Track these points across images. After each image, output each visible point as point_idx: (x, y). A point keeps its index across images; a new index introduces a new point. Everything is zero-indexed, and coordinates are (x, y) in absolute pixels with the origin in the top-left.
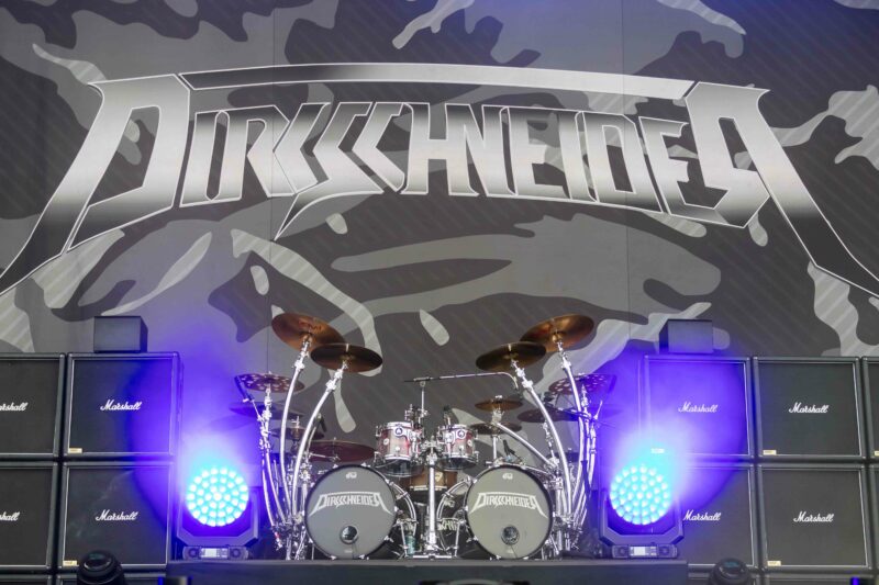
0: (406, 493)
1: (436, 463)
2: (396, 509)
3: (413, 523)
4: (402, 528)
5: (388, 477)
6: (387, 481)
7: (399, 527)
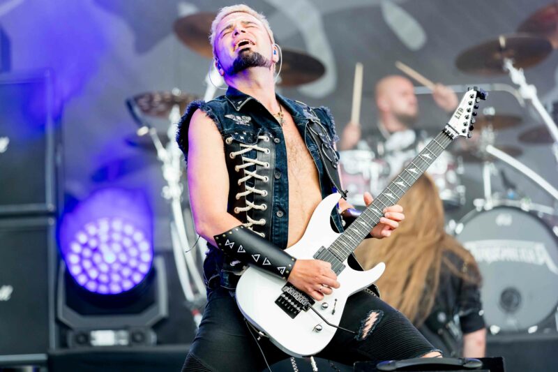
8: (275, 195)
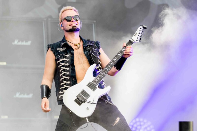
8: (71, 73)
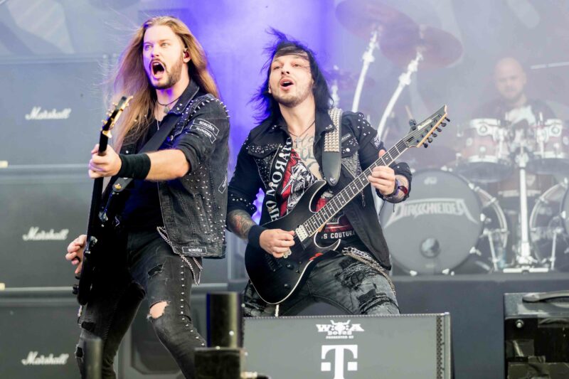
0: (493, 200)
1: (528, 164)
2: (483, 217)
3: (503, 233)
4: (491, 239)
5: (472, 182)
6: (471, 186)
7: (486, 238)
